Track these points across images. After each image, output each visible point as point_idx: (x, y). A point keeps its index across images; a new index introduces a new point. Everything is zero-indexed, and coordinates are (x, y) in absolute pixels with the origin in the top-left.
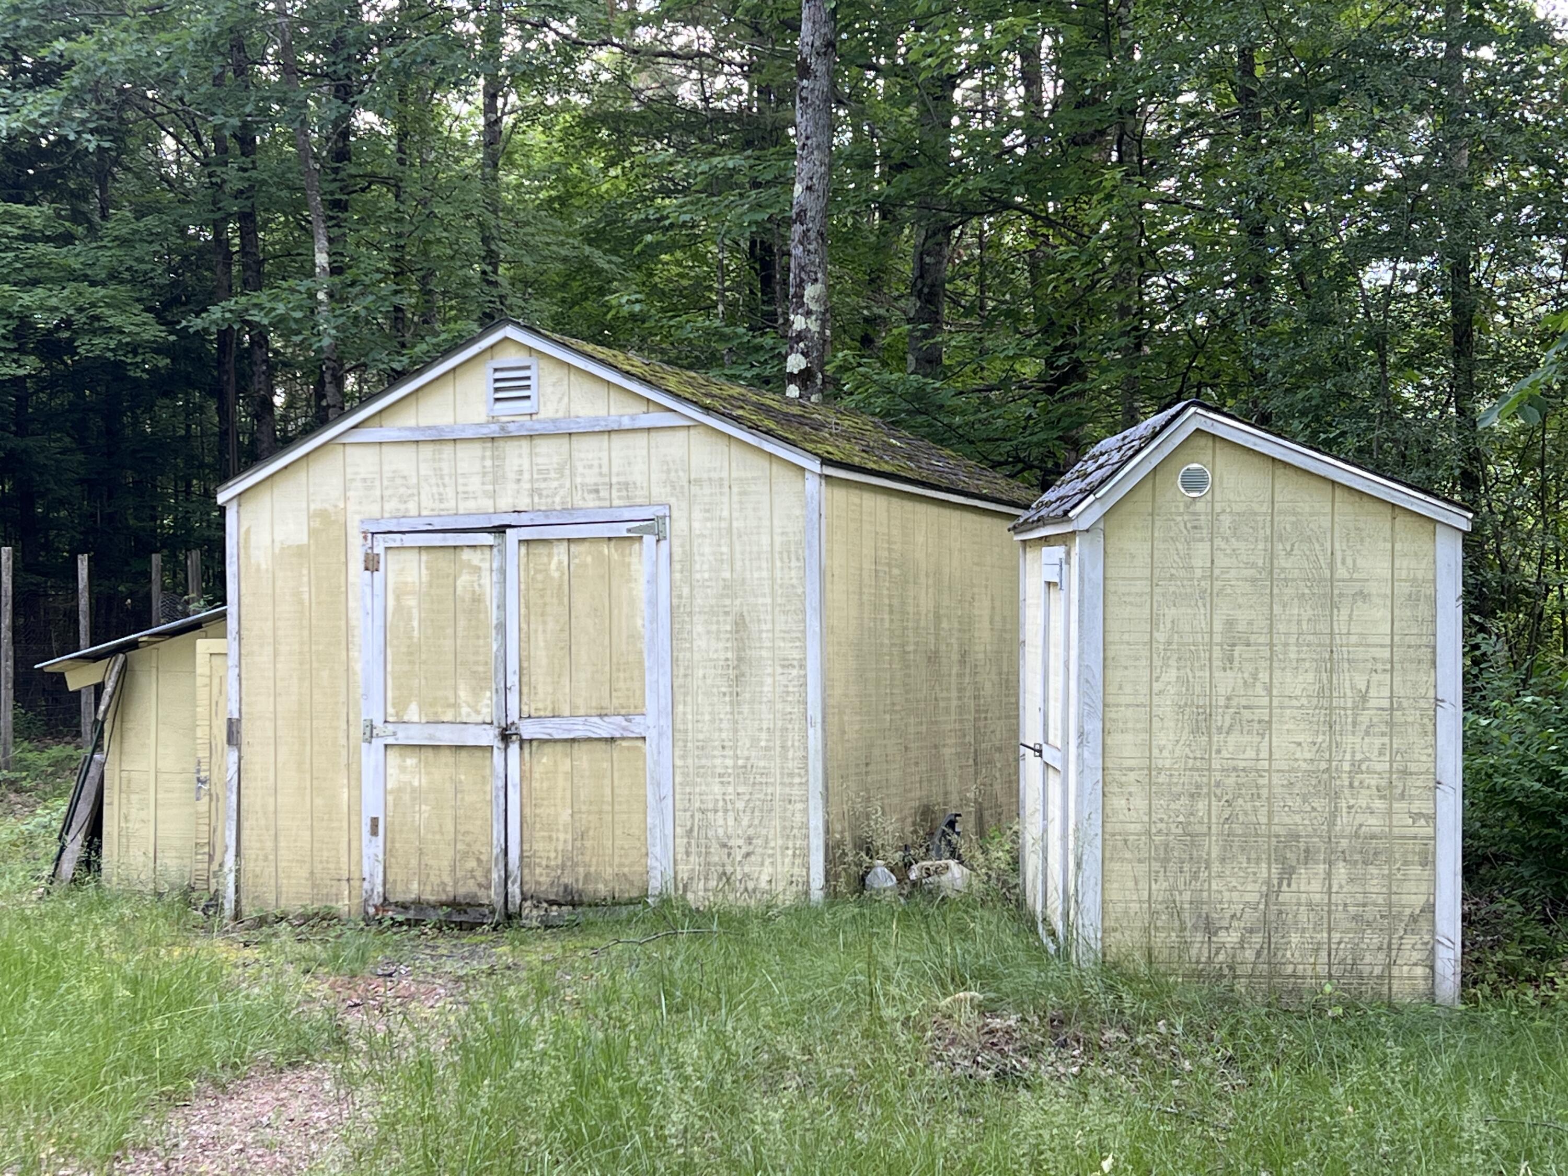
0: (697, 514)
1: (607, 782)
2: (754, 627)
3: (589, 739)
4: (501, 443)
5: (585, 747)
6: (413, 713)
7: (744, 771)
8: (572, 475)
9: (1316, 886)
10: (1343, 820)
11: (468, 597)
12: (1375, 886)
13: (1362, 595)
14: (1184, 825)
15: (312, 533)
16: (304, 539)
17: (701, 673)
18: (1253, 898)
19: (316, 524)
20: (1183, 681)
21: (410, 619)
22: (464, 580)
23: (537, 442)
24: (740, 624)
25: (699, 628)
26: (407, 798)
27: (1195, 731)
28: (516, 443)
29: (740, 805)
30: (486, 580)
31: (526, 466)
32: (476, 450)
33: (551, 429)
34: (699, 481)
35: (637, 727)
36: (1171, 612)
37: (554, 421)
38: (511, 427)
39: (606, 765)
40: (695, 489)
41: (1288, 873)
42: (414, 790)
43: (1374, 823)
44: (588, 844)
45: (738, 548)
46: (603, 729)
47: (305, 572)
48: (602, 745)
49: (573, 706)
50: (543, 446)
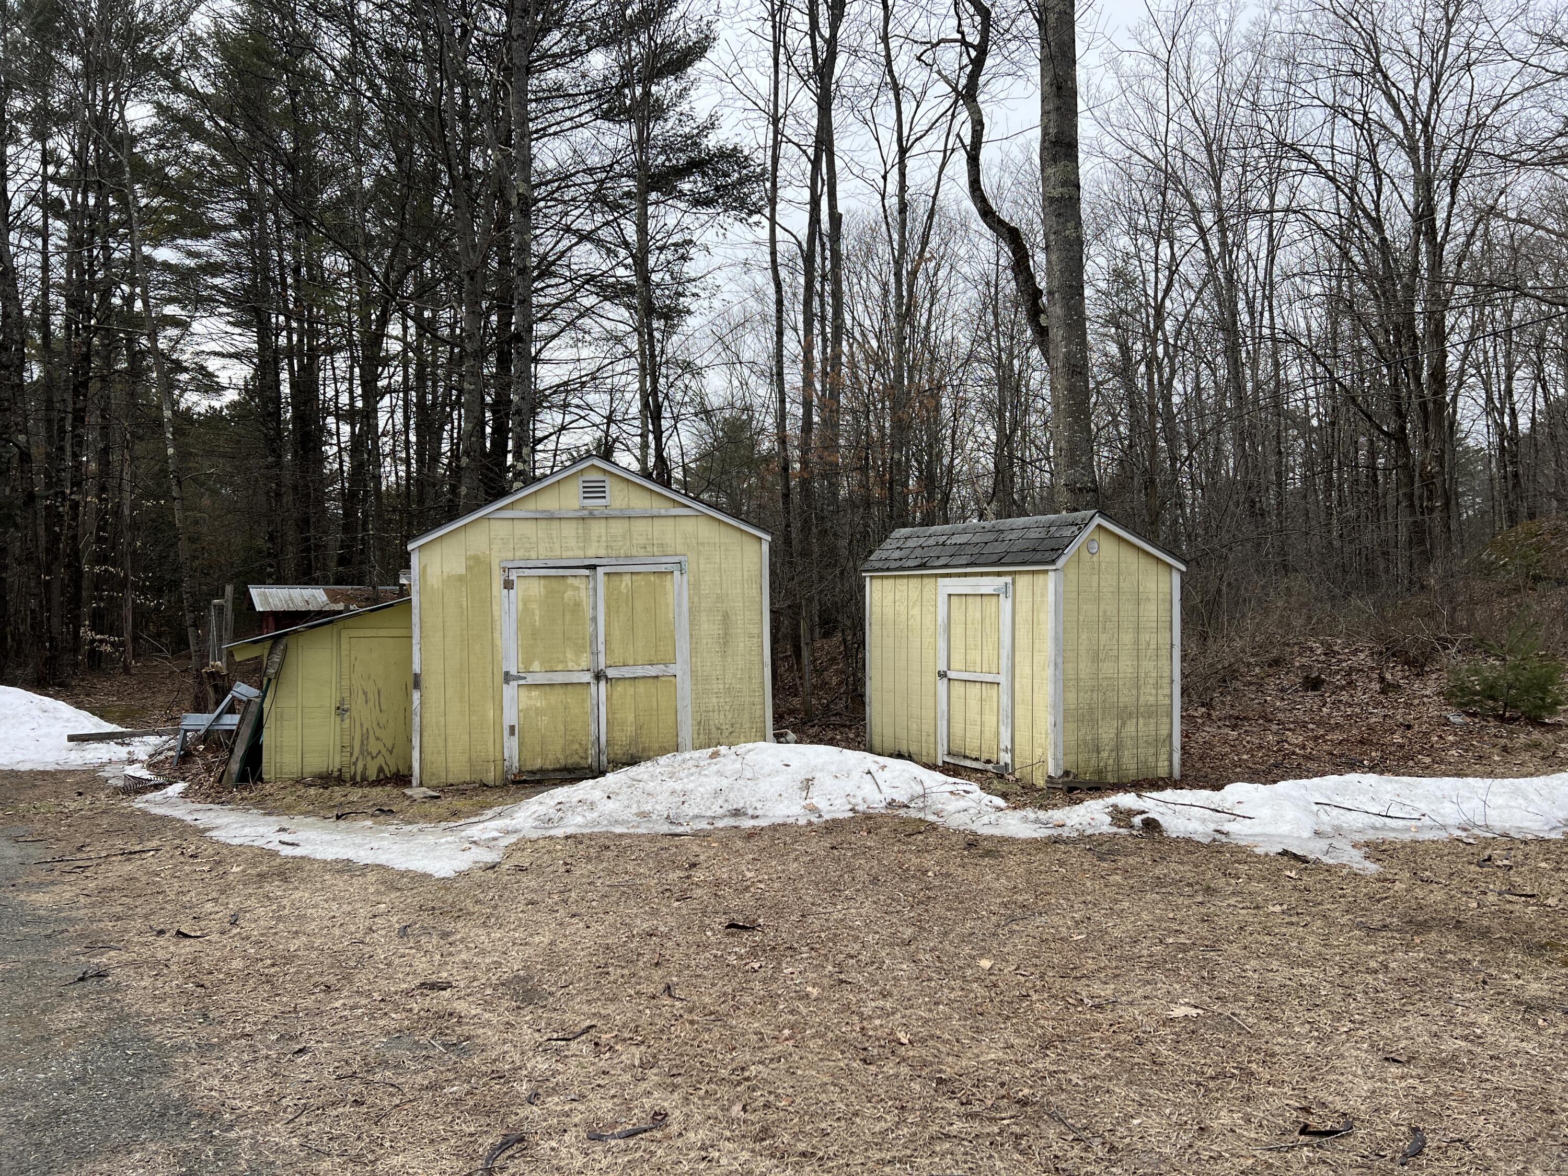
0: (702, 561)
1: (654, 699)
2: (733, 618)
3: (645, 677)
4: (588, 521)
5: (641, 681)
6: (536, 666)
7: (729, 690)
8: (631, 539)
9: (1133, 729)
10: (1142, 699)
11: (571, 603)
12: (1152, 727)
13: (1148, 599)
14: (1089, 704)
15: (468, 568)
16: (464, 572)
17: (704, 641)
18: (1112, 736)
19: (471, 563)
20: (1089, 639)
21: (534, 615)
22: (569, 593)
23: (610, 521)
24: (726, 616)
25: (704, 618)
26: (533, 714)
27: (1093, 662)
28: (597, 521)
29: (727, 708)
30: (583, 594)
31: (603, 534)
32: (574, 524)
33: (619, 514)
34: (703, 544)
35: (672, 669)
36: (1085, 607)
37: (621, 510)
38: (596, 512)
39: (653, 691)
40: (701, 548)
41: (1124, 724)
42: (537, 709)
43: (1152, 700)
44: (644, 732)
45: (724, 578)
46: (652, 671)
47: (464, 589)
48: (651, 680)
49: (635, 660)
50: (613, 523)
